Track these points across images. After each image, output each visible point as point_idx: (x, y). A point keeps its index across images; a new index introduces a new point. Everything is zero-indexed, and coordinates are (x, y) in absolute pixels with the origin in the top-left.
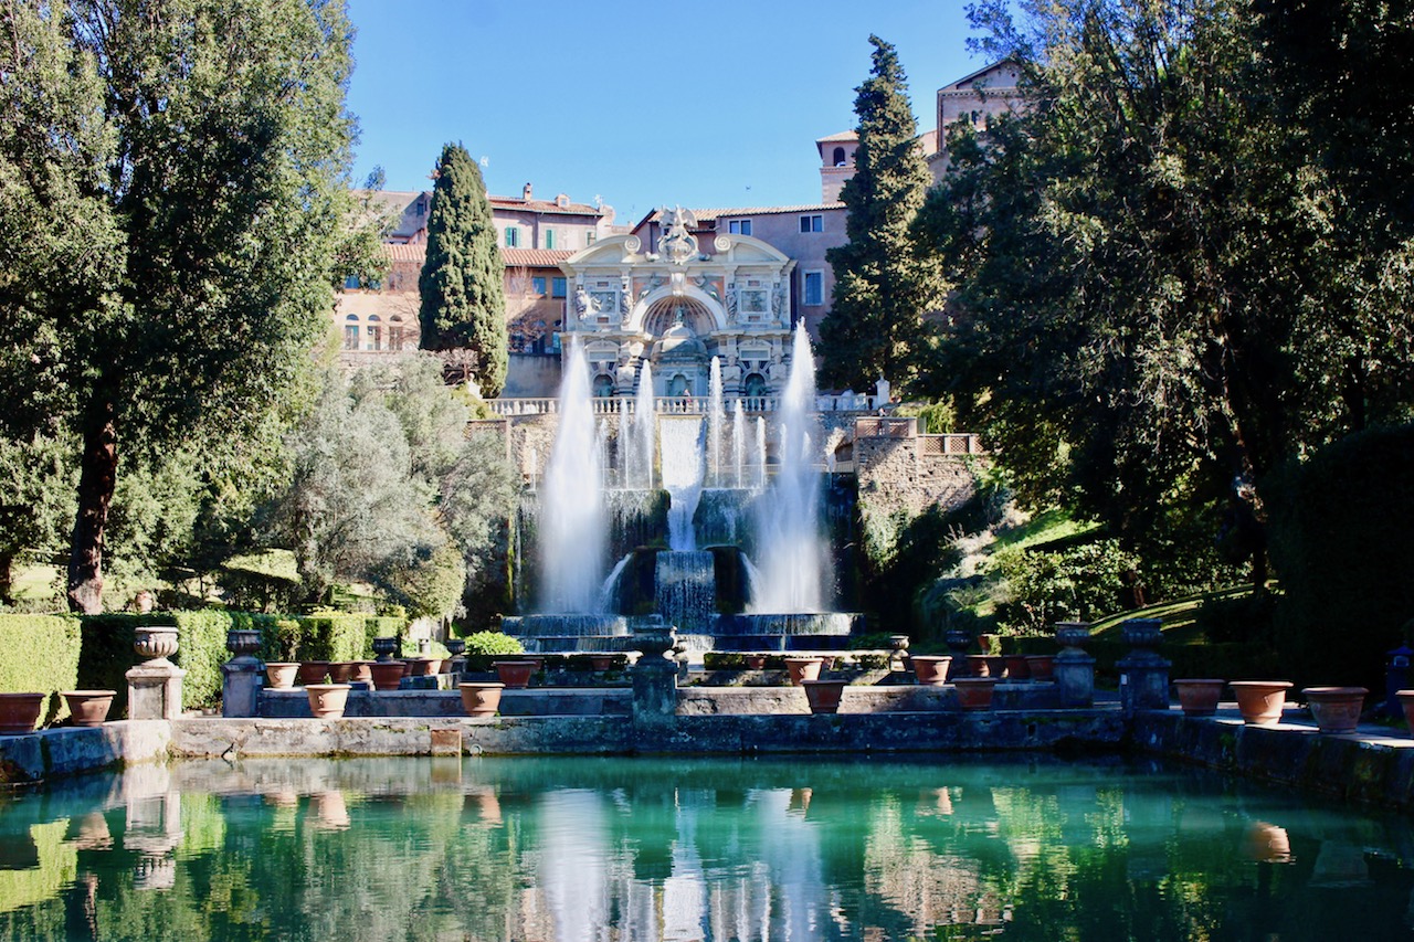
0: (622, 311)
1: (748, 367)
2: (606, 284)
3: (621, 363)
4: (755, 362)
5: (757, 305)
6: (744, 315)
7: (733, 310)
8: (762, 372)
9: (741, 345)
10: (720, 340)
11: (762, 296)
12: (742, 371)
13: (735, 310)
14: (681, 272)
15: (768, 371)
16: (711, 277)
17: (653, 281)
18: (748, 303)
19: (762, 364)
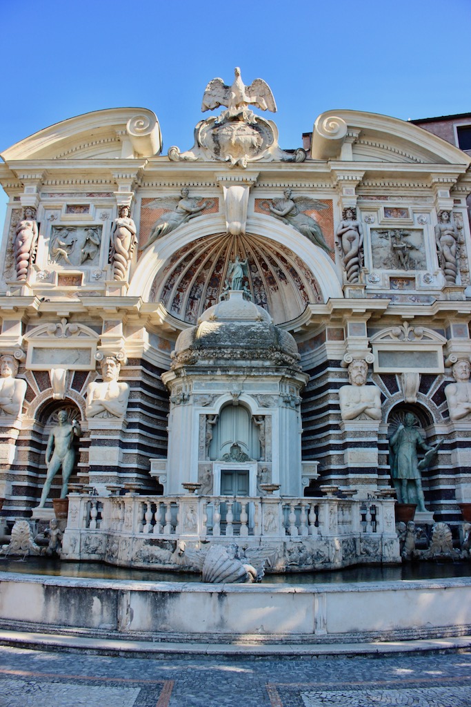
0: (112, 260)
1: (393, 388)
2: (85, 208)
3: (99, 372)
4: (410, 375)
5: (403, 255)
6: (379, 275)
7: (355, 265)
8: (426, 401)
9: (376, 337)
10: (328, 326)
11: (413, 239)
12: (383, 398)
13: (360, 264)
14: (243, 183)
15: (440, 397)
16: (306, 200)
17: (184, 205)
18: (385, 253)
19: (426, 380)
